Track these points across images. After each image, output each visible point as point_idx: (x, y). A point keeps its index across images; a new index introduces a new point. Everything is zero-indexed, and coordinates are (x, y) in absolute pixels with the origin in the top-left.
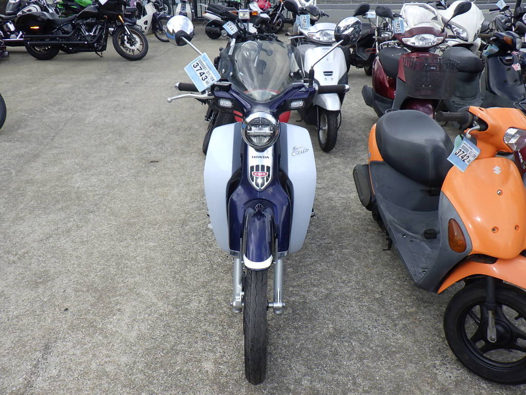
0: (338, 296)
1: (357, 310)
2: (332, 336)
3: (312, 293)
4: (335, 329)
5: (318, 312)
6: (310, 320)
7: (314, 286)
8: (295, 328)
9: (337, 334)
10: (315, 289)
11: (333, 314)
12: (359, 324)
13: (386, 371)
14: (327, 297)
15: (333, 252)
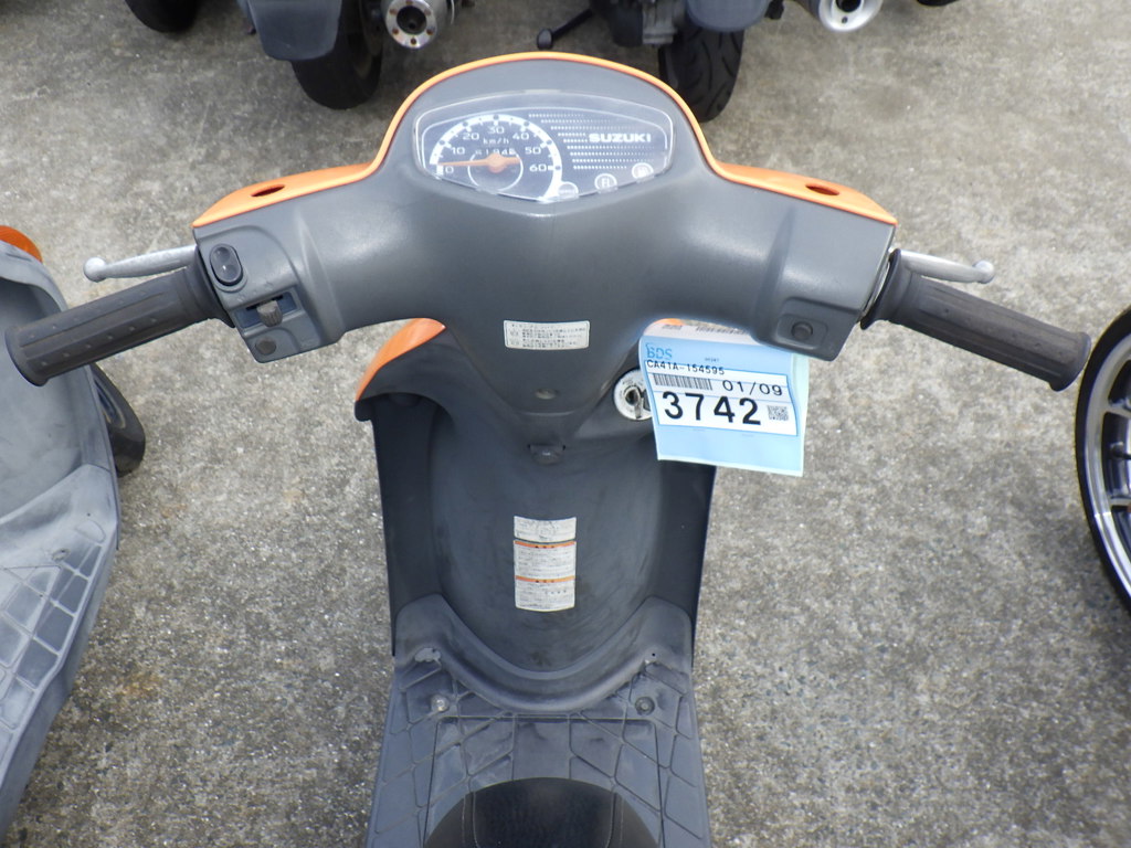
1: (832, 768)
2: (917, 657)
4: (910, 686)
5: (969, 764)
8: (1037, 695)
9: (904, 664)
11: (919, 752)
12: (829, 703)
13: (777, 542)
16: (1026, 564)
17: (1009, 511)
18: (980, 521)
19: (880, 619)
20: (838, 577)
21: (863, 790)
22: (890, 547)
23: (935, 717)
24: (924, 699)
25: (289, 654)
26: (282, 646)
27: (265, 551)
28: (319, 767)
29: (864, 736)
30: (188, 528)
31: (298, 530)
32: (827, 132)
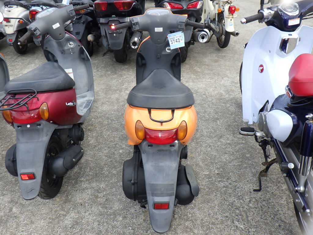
0: (214, 137)
1: (204, 130)
2: (218, 119)
3: (230, 139)
4: (216, 122)
5: (225, 129)
6: (229, 126)
7: (229, 144)
8: (236, 122)
9: (215, 120)
10: (228, 142)
11: (218, 128)
12: (204, 124)
14: (221, 137)
15: (216, 172)
16: (236, 109)
17: (233, 104)
18: (228, 105)
19: (212, 116)
20: (205, 112)
21: (209, 132)
22: (214, 108)
23: (220, 125)
24: (219, 123)
25: (117, 122)
26: (116, 122)
27: (112, 113)
28: (124, 133)
29: (209, 127)
30: (100, 111)
31: (117, 110)
32: (205, 65)
